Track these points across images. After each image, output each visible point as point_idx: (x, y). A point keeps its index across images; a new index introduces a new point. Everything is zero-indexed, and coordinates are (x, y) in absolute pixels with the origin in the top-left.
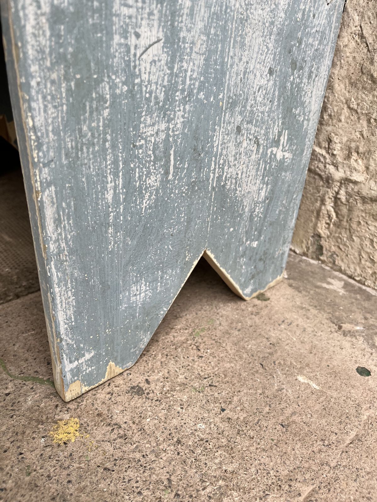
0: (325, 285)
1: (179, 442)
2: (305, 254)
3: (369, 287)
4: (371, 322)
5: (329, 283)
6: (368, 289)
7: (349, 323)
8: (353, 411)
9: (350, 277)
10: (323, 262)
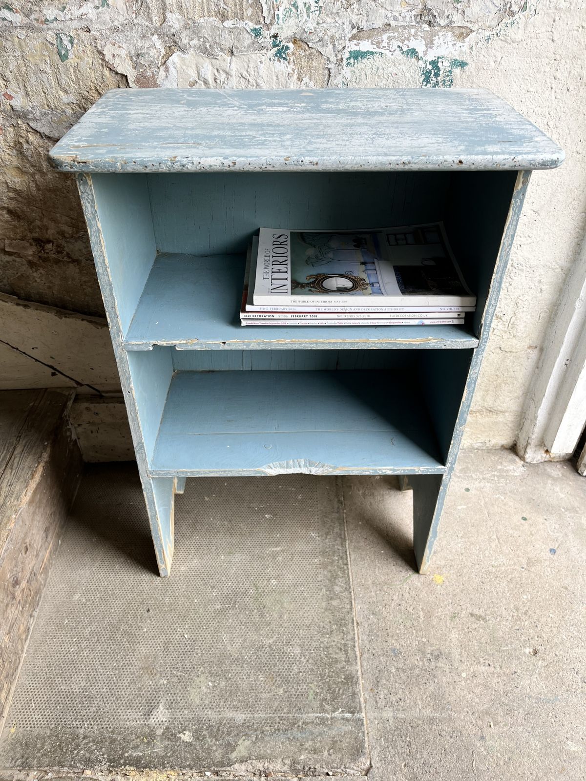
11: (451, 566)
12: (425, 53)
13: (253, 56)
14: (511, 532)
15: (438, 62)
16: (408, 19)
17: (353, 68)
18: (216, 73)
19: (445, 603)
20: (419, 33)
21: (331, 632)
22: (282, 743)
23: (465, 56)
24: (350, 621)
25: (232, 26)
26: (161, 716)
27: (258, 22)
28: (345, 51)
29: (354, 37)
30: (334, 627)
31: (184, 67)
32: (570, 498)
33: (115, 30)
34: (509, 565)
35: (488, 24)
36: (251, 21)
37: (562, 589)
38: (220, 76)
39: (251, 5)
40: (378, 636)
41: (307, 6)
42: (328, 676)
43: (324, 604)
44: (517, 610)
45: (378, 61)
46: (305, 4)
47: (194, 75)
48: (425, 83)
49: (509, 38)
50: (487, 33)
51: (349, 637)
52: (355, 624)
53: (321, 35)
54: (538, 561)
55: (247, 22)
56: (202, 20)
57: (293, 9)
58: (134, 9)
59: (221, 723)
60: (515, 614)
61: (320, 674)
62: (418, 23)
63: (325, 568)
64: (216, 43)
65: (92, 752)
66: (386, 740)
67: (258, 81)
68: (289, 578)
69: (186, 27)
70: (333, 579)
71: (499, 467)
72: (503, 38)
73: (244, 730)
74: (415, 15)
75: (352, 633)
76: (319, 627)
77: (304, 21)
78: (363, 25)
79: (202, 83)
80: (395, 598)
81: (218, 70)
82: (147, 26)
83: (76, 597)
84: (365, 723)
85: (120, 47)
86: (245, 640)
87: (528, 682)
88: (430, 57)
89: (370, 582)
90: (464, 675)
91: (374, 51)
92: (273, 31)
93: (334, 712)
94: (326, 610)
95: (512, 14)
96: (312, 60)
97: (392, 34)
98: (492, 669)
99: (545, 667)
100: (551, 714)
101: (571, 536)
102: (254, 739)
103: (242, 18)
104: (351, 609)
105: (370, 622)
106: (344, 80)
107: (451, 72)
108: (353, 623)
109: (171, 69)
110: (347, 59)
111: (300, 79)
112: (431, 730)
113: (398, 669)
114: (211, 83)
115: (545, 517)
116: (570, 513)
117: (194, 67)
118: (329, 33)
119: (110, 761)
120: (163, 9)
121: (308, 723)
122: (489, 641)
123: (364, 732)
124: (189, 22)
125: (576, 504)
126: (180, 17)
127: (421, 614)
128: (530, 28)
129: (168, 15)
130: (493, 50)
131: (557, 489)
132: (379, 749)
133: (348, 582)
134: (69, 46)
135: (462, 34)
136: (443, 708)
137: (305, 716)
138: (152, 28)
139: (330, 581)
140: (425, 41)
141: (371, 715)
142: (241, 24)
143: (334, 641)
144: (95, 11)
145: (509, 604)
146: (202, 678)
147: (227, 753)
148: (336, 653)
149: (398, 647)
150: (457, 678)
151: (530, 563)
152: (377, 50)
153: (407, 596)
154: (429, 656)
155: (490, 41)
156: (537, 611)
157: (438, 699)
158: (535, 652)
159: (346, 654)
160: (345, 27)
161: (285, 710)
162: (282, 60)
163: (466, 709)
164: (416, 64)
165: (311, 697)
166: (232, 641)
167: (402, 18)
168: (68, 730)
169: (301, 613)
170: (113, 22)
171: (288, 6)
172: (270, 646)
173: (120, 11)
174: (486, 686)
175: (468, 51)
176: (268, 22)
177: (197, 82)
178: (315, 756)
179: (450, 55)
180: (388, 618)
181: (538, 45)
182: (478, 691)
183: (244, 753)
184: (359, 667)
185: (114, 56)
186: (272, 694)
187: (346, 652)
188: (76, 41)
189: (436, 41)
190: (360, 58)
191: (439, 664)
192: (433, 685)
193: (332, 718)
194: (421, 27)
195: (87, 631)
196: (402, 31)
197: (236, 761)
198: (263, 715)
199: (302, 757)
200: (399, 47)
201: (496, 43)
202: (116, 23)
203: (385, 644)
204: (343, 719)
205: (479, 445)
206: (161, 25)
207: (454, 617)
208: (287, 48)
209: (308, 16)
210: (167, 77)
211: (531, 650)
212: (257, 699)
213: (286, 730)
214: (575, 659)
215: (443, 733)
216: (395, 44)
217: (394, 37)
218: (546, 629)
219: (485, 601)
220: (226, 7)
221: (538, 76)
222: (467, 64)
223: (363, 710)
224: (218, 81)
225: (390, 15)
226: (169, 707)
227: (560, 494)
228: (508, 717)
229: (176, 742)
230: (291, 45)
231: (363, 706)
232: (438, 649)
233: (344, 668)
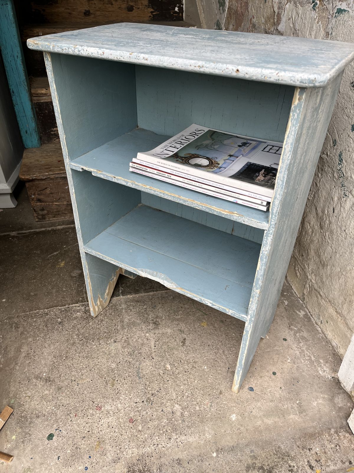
0: (298, 312)
1: (227, 335)
2: (300, 298)
3: (313, 318)
4: (302, 329)
5: (300, 312)
6: (312, 319)
7: (294, 326)
8: (273, 346)
9: (310, 312)
10: (304, 303)
11: (216, 330)
13: (306, 7)
17: (336, 20)
19: (189, 327)
28: (336, 8)
32: (315, 410)
38: (296, 16)
40: (162, 300)
44: (195, 362)
45: (346, 16)
47: (290, 14)
51: (158, 289)
52: (165, 291)
60: (191, 361)
71: (321, 361)
75: (160, 290)
80: (186, 305)
81: (296, 13)
84: (118, 297)
87: (148, 364)
90: (147, 335)
93: (121, 287)
96: (324, 12)
98: (153, 348)
99: (159, 374)
100: (130, 374)
101: (272, 404)
106: (332, 26)
110: (336, 13)
111: (318, 23)
112: (118, 322)
113: (146, 308)
114: (293, 20)
115: (283, 388)
116: (297, 407)
117: (291, 11)
122: (170, 347)
127: (179, 317)
131: (321, 401)
136: (129, 326)
141: (122, 300)
143: (155, 284)
145: (198, 358)
149: (157, 308)
150: (145, 332)
152: (348, 9)
153: (188, 310)
154: (155, 320)
156: (197, 374)
157: (133, 324)
158: (168, 371)
159: (149, 289)
162: (314, 11)
163: (129, 335)
174: (142, 344)
177: (290, 19)
180: (172, 303)
182: (140, 340)
184: (144, 294)
190: (340, 13)
191: (151, 324)
192: (140, 322)
203: (158, 303)
205: (335, 345)
207: (181, 331)
208: (317, 3)
210: (284, 15)
214: (167, 391)
218: (185, 377)
219: (196, 346)
223: (124, 297)
227: (316, 402)
228: (127, 353)
231: (126, 297)
232: (160, 324)
233: (142, 288)
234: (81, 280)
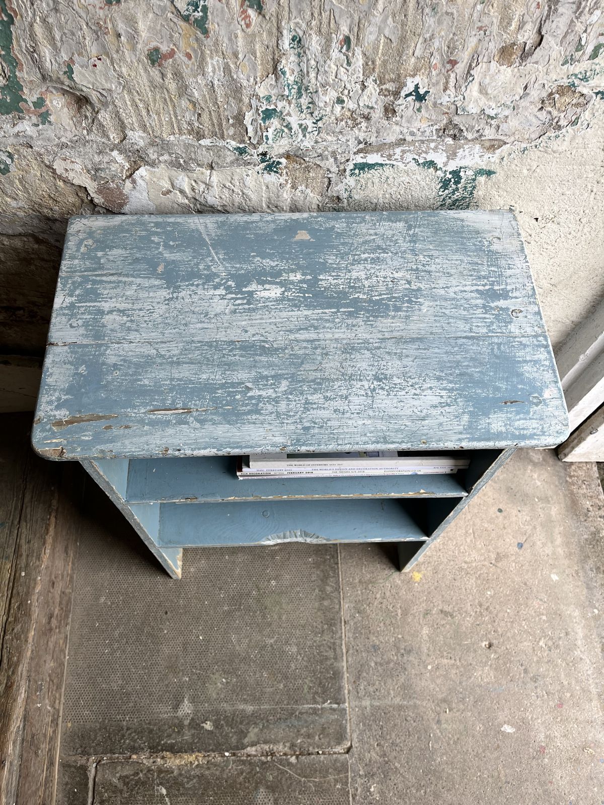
11: (429, 563)
12: (445, 164)
13: (238, 170)
14: (486, 526)
15: (460, 172)
16: (427, 134)
17: (358, 178)
18: (194, 184)
19: (421, 600)
20: (440, 147)
21: (323, 631)
22: (283, 730)
23: (493, 165)
24: (339, 620)
25: (211, 144)
26: (187, 708)
27: (243, 141)
28: (349, 163)
29: (360, 151)
30: (325, 627)
31: (155, 179)
32: (546, 486)
33: (63, 146)
34: (480, 561)
35: (527, 137)
36: (234, 140)
37: (521, 584)
38: (199, 187)
39: (233, 125)
40: (362, 633)
41: (303, 127)
42: (320, 672)
43: (317, 604)
44: (481, 605)
45: (388, 171)
46: (301, 125)
47: (166, 185)
48: (442, 190)
49: (550, 150)
50: (524, 145)
51: (338, 636)
52: (343, 624)
53: (319, 151)
54: (506, 556)
55: (228, 141)
56: (172, 138)
57: (286, 130)
58: (84, 125)
59: (234, 714)
60: (478, 610)
61: (313, 670)
62: (440, 137)
63: (318, 567)
64: (191, 159)
65: (135, 741)
66: (364, 725)
67: (245, 191)
68: (287, 578)
69: (152, 144)
70: (324, 579)
72: (542, 149)
73: (253, 719)
74: (436, 130)
75: (340, 632)
76: (312, 627)
77: (299, 140)
78: (373, 140)
79: (178, 192)
80: (378, 596)
81: (195, 181)
82: (103, 143)
83: (102, 600)
84: (348, 711)
85: (73, 162)
86: (250, 641)
87: (480, 673)
88: (452, 166)
89: (357, 581)
90: (429, 667)
91: (384, 163)
92: (261, 149)
93: (324, 703)
94: (319, 610)
95: (559, 128)
96: (309, 172)
97: (407, 148)
98: (453, 661)
99: (496, 659)
100: (494, 701)
101: (539, 528)
102: (261, 727)
103: (223, 137)
104: (340, 608)
105: (355, 620)
106: (347, 187)
107: (474, 180)
108: (341, 623)
109: (139, 181)
110: (351, 170)
111: (294, 187)
112: (399, 715)
113: (376, 663)
114: (188, 192)
115: (519, 508)
116: (542, 503)
117: (167, 179)
118: (330, 149)
119: (150, 748)
120: (121, 127)
121: (304, 713)
122: (453, 636)
123: (346, 720)
124: (157, 140)
125: (550, 493)
126: (144, 135)
127: (399, 611)
128: (579, 140)
129: (130, 133)
130: (529, 160)
131: (535, 476)
132: (358, 732)
133: (337, 582)
134: (9, 161)
135: (493, 146)
136: (410, 697)
137: (301, 707)
138: (111, 144)
139: (322, 580)
140: (447, 153)
141: (353, 704)
142: (221, 143)
143: (325, 640)
144: (34, 129)
145: (474, 600)
146: (217, 676)
147: (241, 739)
148: (327, 651)
149: (378, 643)
150: (423, 671)
151: (499, 558)
152: (388, 162)
153: (388, 594)
154: (402, 651)
155: (526, 152)
156: (497, 606)
157: (407, 690)
158: (490, 646)
159: (335, 652)
160: (349, 143)
161: (285, 702)
162: (273, 173)
163: (428, 698)
164: (434, 173)
165: (306, 691)
166: (239, 641)
167: (420, 134)
168: (114, 723)
169: (297, 613)
170: (59, 138)
171: (279, 126)
172: (271, 646)
173: (67, 127)
174: (446, 678)
175: (498, 161)
176: (255, 142)
177: (171, 191)
178: (309, 740)
179: (476, 165)
180: (370, 616)
181: (585, 154)
182: (439, 681)
183: (254, 739)
184: (344, 664)
185: (66, 170)
186: (274, 688)
187: (335, 649)
188: (16, 156)
189: (460, 152)
190: (366, 169)
191: (410, 659)
192: (404, 677)
193: (322, 709)
194: (443, 141)
195: (117, 633)
196: (420, 145)
197: (248, 746)
198: (267, 707)
199: (299, 741)
200: (414, 159)
201: (534, 154)
202: (63, 140)
203: (366, 640)
204: (331, 709)
206: (122, 141)
207: (427, 613)
208: (279, 163)
209: (304, 136)
210: (134, 188)
211: (487, 643)
212: (263, 693)
213: (286, 719)
214: (522, 652)
215: (409, 718)
216: (409, 157)
217: (410, 150)
218: (503, 624)
219: (454, 599)
220: (201, 127)
221: (578, 181)
222: (494, 173)
223: (347, 700)
224: (197, 191)
225: (405, 131)
226: (193, 700)
227: (537, 481)
228: (461, 704)
229: (200, 730)
230: (283, 161)
231: (347, 697)
232: (410, 644)
233: (332, 664)
234: (288, 788)
